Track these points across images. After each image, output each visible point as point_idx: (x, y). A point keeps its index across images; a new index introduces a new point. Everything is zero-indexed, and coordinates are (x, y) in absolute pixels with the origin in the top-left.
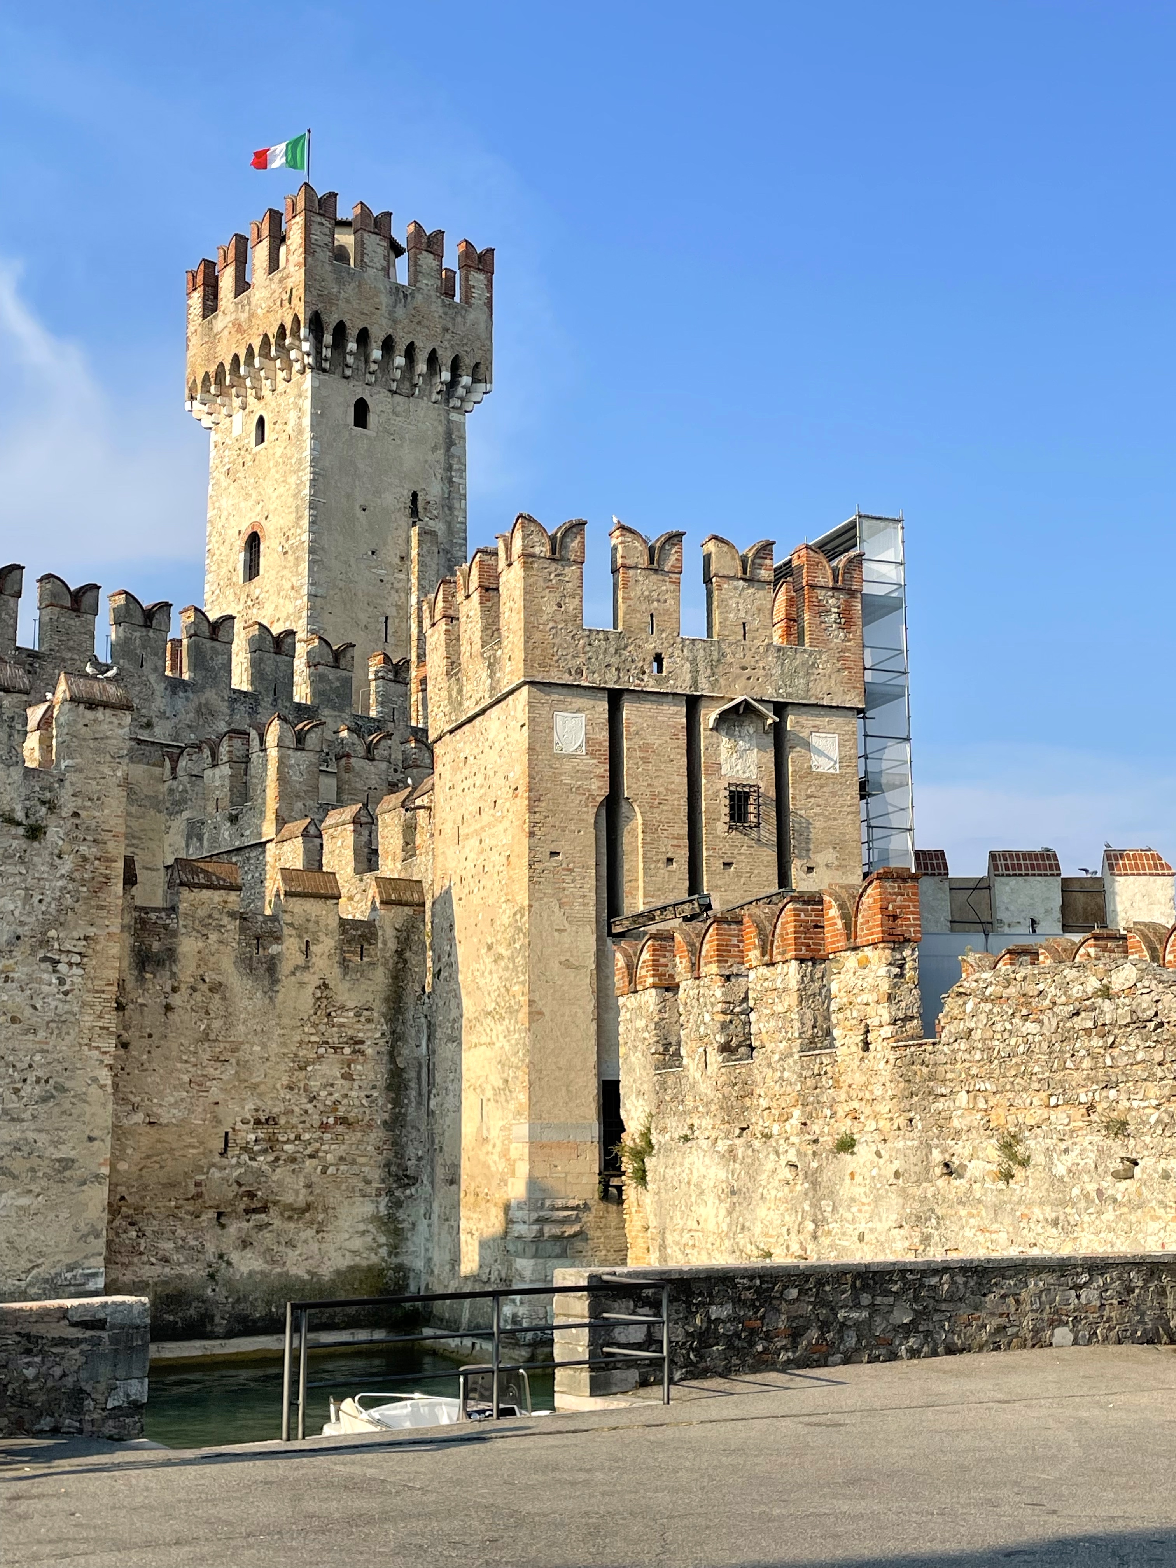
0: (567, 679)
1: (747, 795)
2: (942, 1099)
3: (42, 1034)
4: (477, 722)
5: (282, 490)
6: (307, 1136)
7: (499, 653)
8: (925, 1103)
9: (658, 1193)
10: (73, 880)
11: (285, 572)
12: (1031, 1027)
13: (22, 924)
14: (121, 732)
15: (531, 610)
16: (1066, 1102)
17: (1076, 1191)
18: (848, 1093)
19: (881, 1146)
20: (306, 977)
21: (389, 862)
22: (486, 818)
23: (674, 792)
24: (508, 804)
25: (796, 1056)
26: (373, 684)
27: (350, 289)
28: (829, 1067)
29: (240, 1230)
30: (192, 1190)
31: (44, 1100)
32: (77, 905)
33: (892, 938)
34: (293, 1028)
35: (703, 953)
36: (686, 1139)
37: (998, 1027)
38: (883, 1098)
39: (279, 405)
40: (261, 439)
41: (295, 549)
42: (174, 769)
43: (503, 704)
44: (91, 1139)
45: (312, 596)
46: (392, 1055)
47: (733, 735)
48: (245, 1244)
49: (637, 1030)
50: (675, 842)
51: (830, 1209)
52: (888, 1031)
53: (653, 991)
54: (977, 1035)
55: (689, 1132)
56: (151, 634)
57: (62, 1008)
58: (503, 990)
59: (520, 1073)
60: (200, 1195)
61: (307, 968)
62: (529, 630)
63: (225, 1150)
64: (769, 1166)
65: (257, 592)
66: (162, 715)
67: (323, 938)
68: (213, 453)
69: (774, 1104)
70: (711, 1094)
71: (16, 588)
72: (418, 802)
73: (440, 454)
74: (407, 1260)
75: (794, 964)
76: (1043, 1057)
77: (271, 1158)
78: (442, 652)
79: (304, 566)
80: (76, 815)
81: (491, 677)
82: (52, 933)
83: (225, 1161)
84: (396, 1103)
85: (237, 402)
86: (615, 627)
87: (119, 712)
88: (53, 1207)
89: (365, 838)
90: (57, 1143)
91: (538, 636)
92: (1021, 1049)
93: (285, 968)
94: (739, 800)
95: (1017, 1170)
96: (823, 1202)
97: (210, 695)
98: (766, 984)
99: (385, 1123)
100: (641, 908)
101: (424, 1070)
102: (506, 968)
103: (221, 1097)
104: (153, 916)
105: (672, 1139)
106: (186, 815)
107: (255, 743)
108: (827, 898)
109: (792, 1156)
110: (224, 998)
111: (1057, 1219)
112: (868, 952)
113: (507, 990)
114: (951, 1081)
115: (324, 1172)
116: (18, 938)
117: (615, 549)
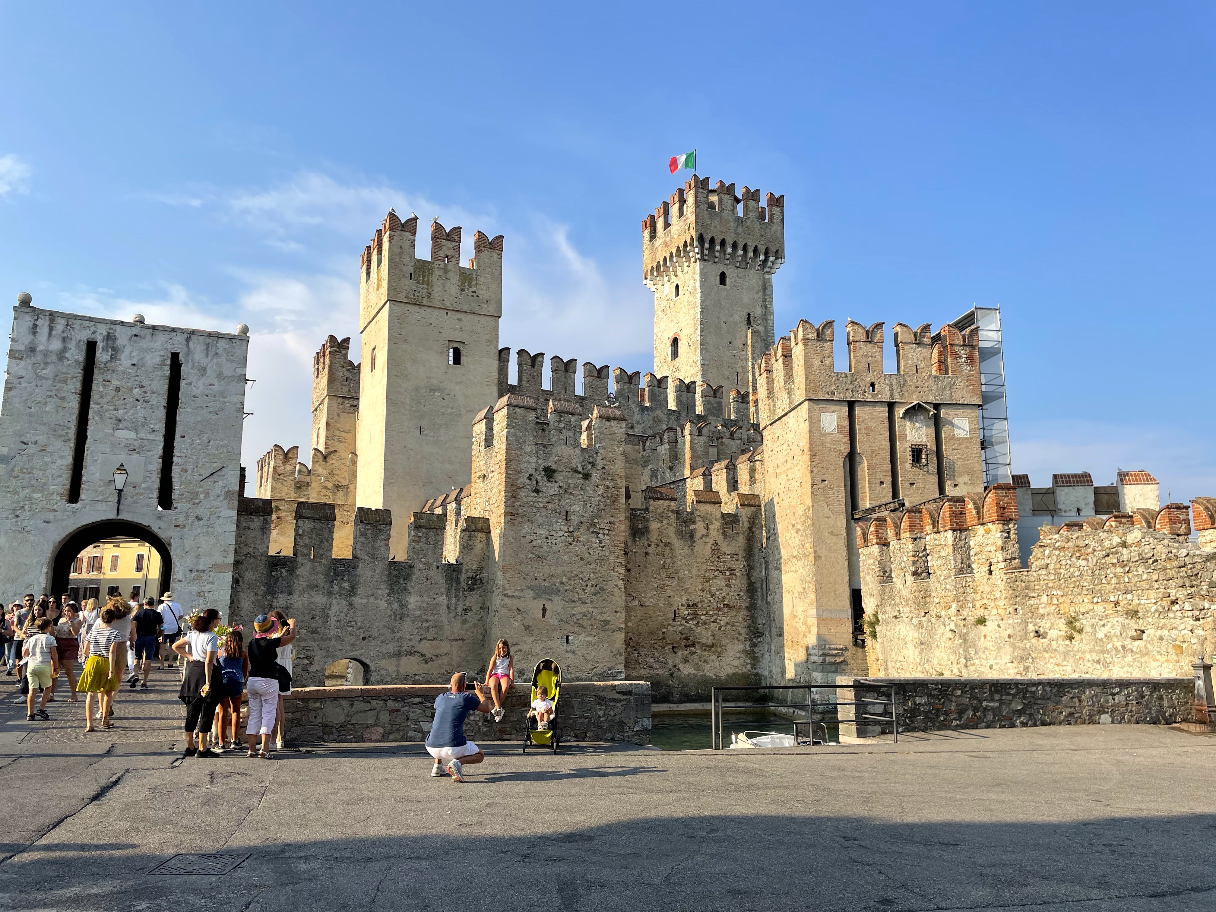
0: (827, 397)
1: (921, 450)
2: (1033, 599)
3: (593, 565)
4: (783, 419)
5: (687, 317)
6: (711, 613)
7: (793, 386)
8: (1024, 601)
9: (883, 643)
10: (603, 497)
11: (691, 355)
12: (1082, 563)
13: (583, 516)
14: (621, 430)
15: (808, 365)
16: (1103, 601)
17: (1110, 646)
18: (981, 596)
19: (1000, 622)
20: (707, 540)
21: (743, 486)
22: (789, 464)
23: (883, 449)
24: (800, 458)
25: (953, 578)
26: (732, 404)
27: (716, 222)
28: (971, 583)
29: (683, 654)
30: (661, 636)
31: (595, 594)
32: (605, 508)
33: (1003, 518)
34: (703, 563)
35: (902, 527)
36: (896, 617)
37: (1063, 562)
38: (1001, 598)
39: (685, 278)
40: (677, 294)
41: (694, 344)
42: (644, 447)
43: (796, 410)
44: (616, 612)
45: (702, 365)
46: (749, 576)
47: (913, 421)
48: (686, 661)
49: (869, 565)
50: (884, 474)
51: (973, 653)
52: (1002, 565)
53: (877, 546)
54: (1052, 567)
55: (898, 614)
56: (632, 386)
57: (601, 553)
58: (801, 546)
59: (811, 585)
60: (664, 638)
61: (707, 536)
62: (807, 375)
63: (675, 618)
64: (941, 631)
65: (678, 364)
66: (638, 423)
67: (714, 522)
68: (656, 303)
69: (942, 601)
70: (908, 596)
71: (574, 369)
72: (756, 458)
73: (760, 295)
74: (760, 671)
75: (950, 532)
76: (1089, 578)
77: (695, 622)
78: (765, 387)
79: (699, 352)
80: (603, 468)
81: (789, 398)
82: (596, 521)
83: (675, 623)
84: (751, 598)
85: (666, 279)
86: (850, 370)
87: (620, 422)
88: (601, 642)
89: (731, 476)
90: (602, 613)
91: (811, 377)
92: (1076, 574)
93: (698, 535)
94: (917, 452)
95: (1075, 635)
96: (970, 649)
97: (658, 412)
98: (935, 542)
99: (747, 607)
100: (868, 506)
101: (764, 583)
102: (802, 536)
103: (672, 594)
104: (638, 512)
105: (889, 617)
106: (650, 467)
107: (680, 433)
108: (966, 499)
109: (952, 626)
110: (671, 550)
111: (1099, 660)
112: (990, 525)
113: (803, 546)
114: (1038, 590)
115: (720, 629)
116: (582, 523)
117: (849, 333)
